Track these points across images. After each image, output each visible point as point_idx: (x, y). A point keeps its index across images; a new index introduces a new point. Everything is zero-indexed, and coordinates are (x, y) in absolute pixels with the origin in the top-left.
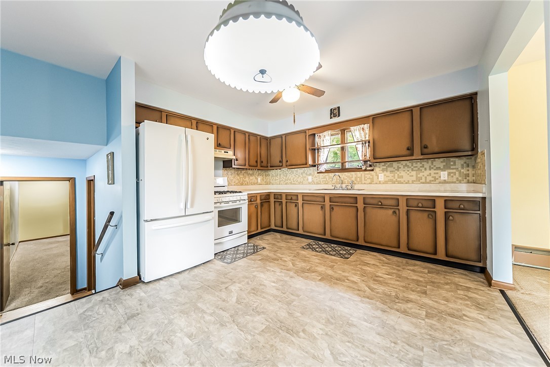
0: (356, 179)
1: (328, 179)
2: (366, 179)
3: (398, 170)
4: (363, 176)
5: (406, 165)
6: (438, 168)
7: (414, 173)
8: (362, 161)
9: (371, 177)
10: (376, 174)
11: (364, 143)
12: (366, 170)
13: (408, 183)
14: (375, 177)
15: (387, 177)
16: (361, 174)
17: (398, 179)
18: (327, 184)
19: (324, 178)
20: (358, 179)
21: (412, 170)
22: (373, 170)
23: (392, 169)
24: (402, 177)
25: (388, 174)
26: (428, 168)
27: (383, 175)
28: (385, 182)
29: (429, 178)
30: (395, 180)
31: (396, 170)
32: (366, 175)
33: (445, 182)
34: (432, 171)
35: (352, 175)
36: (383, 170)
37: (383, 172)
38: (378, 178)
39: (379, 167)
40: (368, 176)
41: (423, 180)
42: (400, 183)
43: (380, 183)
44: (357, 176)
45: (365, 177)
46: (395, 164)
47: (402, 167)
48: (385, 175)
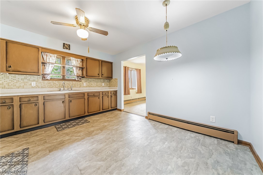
0: (72, 85)
1: (52, 85)
2: (78, 85)
3: (91, 82)
4: (76, 84)
5: (93, 80)
6: (102, 82)
7: (96, 83)
8: (76, 76)
9: (80, 84)
10: (82, 83)
11: (77, 67)
12: (78, 81)
13: (94, 87)
14: (82, 84)
15: (87, 84)
16: (75, 83)
17: (91, 85)
18: (52, 88)
19: (49, 83)
20: (74, 85)
21: (95, 82)
22: (81, 81)
23: (88, 81)
24: (92, 85)
25: (87, 83)
26: (99, 82)
27: (85, 83)
28: (86, 87)
29: (100, 85)
30: (90, 86)
31: (90, 82)
32: (78, 83)
33: (103, 87)
34: (101, 83)
35: (70, 83)
36: (85, 81)
37: (85, 82)
38: (83, 85)
39: (84, 80)
40: (79, 84)
41: (98, 86)
42: (91, 87)
43: (84, 87)
44: (73, 83)
45: (77, 84)
46: (90, 79)
47: (92, 80)
48: (86, 83)
